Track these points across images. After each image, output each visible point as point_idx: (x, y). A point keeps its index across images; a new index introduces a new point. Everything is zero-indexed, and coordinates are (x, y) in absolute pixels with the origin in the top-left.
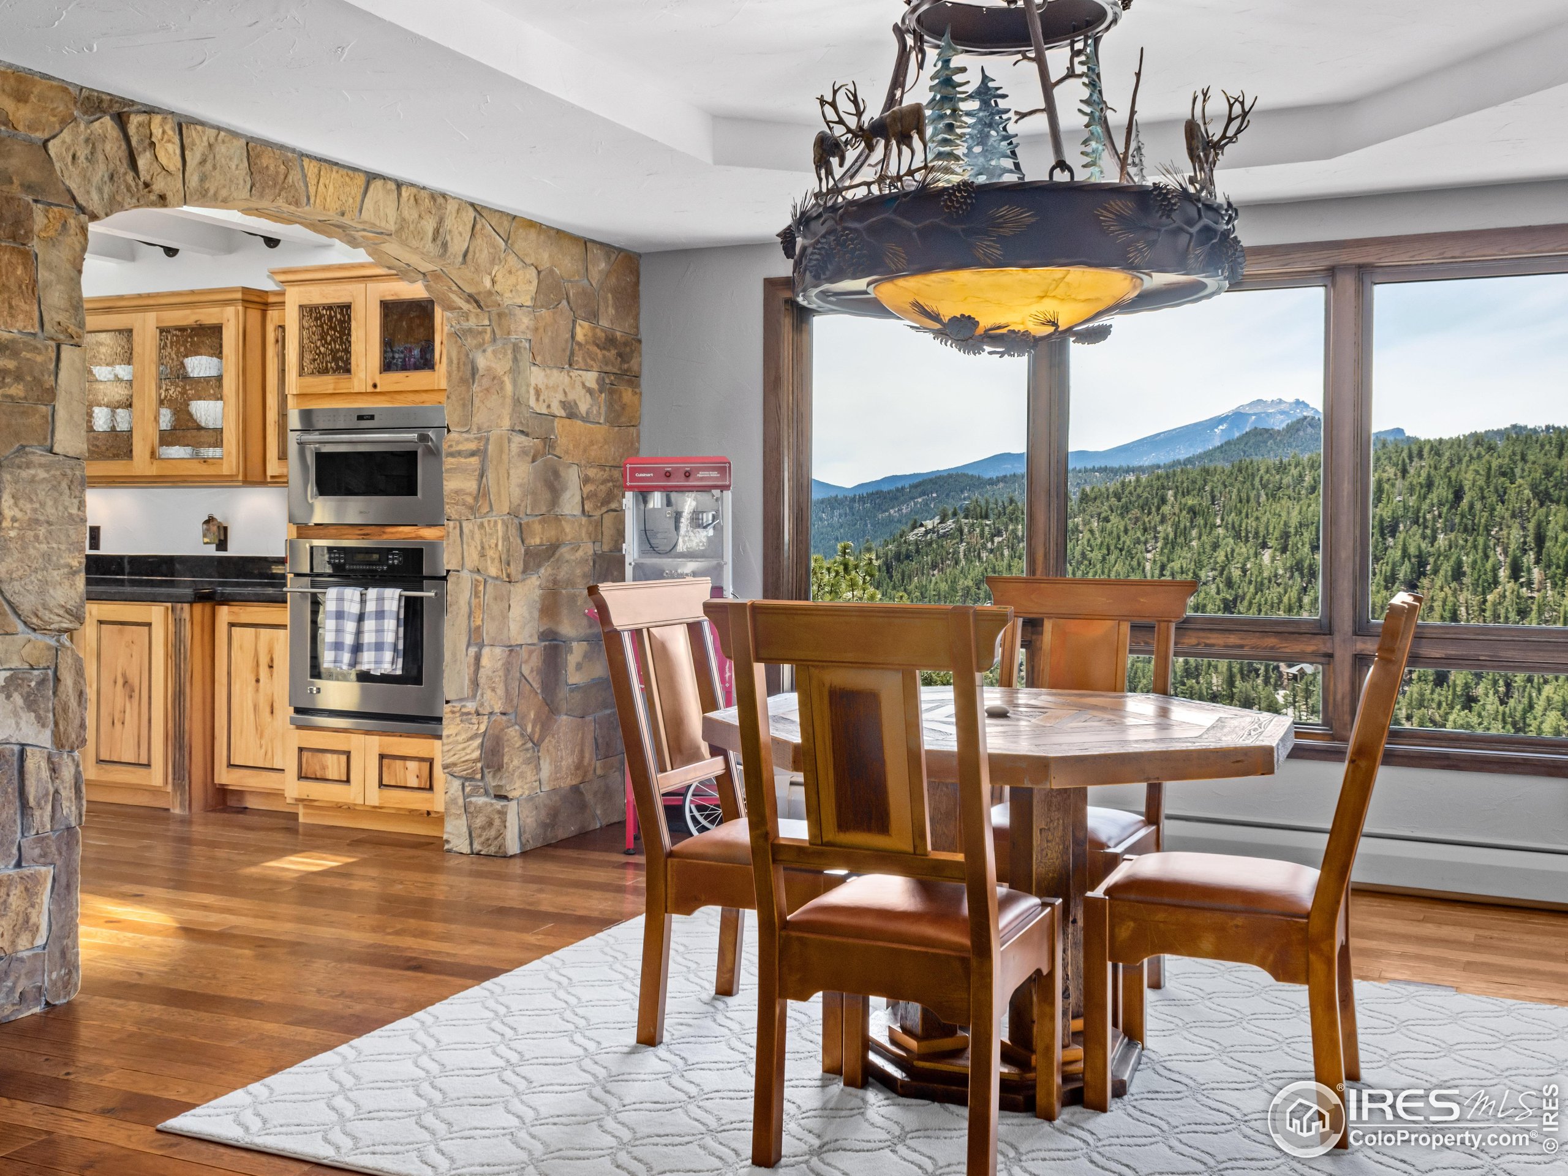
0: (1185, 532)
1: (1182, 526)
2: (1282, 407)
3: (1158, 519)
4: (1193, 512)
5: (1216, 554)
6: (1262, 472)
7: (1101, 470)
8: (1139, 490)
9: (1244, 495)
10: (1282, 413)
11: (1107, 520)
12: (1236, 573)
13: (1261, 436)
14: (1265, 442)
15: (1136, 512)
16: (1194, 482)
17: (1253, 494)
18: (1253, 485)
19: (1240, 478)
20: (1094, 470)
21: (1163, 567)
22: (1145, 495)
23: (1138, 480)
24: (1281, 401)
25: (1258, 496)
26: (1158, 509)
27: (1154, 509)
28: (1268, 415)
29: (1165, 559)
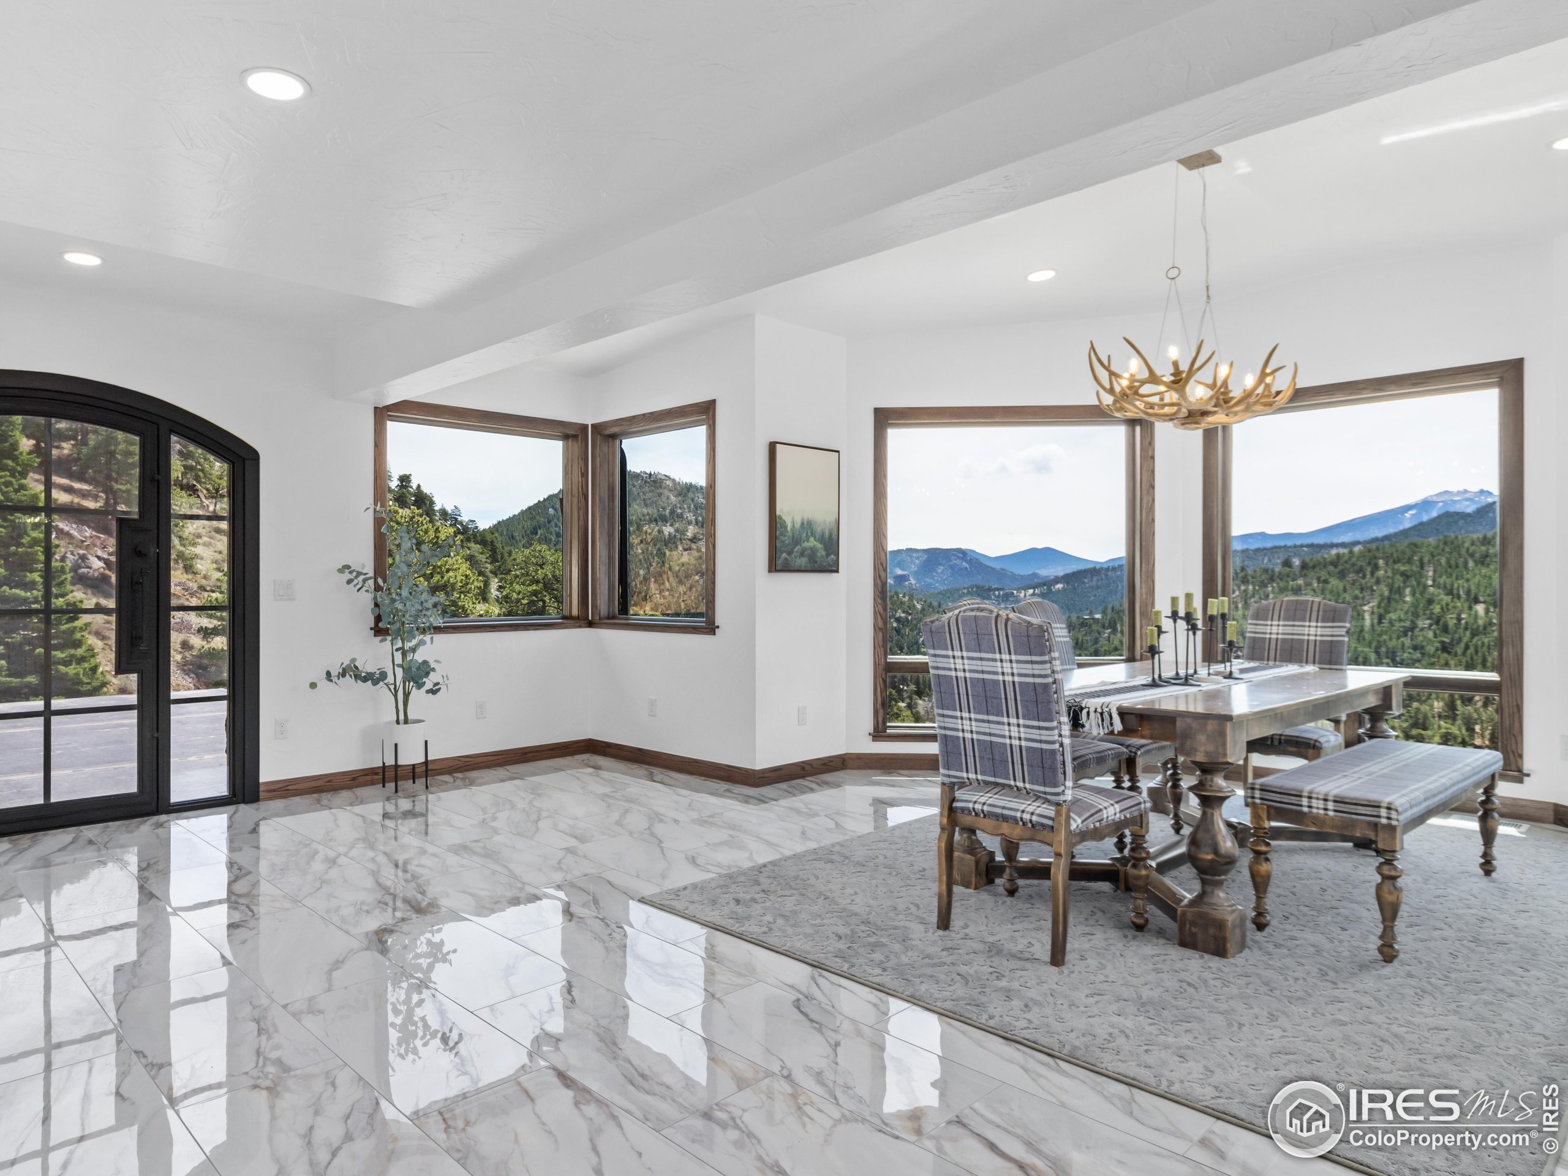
0: (1400, 591)
1: (1396, 586)
2: (1468, 495)
3: (1373, 580)
4: (1406, 576)
5: (1431, 607)
6: (1467, 545)
7: (1307, 546)
8: (1354, 560)
9: (1453, 562)
10: (1467, 500)
11: (1326, 582)
12: (1452, 623)
13: (1451, 518)
14: (1457, 522)
15: (1351, 576)
16: (1403, 553)
17: (1461, 561)
18: (1459, 554)
19: (1447, 550)
20: (1302, 546)
21: (1381, 618)
22: (1360, 563)
23: (1351, 552)
24: (1466, 491)
25: (1466, 563)
26: (1372, 573)
27: (1368, 573)
28: (1454, 502)
29: (1382, 611)
